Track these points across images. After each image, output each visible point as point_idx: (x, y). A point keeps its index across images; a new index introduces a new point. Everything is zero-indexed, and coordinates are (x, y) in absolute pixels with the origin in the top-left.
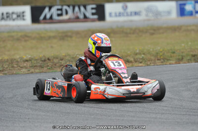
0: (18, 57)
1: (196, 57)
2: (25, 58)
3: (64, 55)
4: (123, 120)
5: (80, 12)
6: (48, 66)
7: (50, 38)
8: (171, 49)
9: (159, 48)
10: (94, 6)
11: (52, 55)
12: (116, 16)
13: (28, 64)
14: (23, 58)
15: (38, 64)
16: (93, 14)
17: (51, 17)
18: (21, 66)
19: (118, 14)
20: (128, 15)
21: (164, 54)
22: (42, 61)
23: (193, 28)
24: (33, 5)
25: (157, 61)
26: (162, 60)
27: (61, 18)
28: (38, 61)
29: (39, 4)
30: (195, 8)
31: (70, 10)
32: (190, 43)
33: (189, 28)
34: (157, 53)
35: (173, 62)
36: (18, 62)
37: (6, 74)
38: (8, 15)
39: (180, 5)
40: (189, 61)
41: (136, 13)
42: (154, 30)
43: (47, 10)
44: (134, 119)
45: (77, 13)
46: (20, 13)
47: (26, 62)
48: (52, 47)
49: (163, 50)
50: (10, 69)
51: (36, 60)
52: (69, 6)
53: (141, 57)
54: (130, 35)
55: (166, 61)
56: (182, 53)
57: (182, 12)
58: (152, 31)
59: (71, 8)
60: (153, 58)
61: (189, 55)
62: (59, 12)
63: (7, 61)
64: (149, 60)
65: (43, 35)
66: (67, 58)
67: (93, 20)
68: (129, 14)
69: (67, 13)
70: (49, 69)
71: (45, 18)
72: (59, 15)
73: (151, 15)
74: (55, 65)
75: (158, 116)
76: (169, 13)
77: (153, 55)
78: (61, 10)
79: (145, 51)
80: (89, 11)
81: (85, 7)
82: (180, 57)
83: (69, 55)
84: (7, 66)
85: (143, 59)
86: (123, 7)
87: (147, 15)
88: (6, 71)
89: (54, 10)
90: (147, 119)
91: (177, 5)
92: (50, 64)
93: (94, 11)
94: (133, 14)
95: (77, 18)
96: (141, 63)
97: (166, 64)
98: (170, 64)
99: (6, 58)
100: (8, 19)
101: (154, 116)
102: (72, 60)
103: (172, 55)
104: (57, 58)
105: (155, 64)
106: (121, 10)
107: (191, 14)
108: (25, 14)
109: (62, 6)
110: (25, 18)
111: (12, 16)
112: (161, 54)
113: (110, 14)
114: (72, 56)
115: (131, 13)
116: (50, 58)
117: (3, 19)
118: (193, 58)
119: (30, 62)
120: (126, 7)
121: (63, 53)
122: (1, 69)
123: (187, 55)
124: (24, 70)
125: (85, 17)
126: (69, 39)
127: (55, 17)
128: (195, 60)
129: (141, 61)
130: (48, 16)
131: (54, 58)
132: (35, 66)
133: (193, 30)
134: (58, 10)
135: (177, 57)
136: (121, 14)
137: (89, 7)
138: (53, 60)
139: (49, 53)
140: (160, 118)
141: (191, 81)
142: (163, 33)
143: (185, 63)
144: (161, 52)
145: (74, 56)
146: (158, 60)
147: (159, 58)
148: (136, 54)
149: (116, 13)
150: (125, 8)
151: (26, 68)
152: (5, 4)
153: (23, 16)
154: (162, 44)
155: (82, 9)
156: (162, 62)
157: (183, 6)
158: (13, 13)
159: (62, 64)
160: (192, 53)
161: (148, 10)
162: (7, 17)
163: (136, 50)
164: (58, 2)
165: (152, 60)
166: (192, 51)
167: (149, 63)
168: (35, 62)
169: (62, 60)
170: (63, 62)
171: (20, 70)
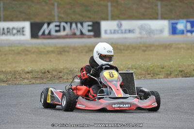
0: (20, 69)
1: (183, 72)
2: (27, 70)
3: (62, 68)
5: (77, 29)
6: (48, 78)
7: (48, 52)
8: (161, 65)
9: (150, 64)
10: (90, 23)
11: (52, 67)
12: (111, 33)
13: (30, 76)
14: (24, 70)
15: (39, 76)
16: (89, 31)
17: (49, 33)
18: (23, 77)
19: (113, 32)
20: (122, 33)
21: (154, 68)
22: (42, 73)
23: (184, 46)
24: (33, 21)
25: (147, 76)
26: (152, 75)
27: (58, 34)
28: (39, 73)
29: (38, 20)
30: (186, 27)
31: (67, 27)
32: (178, 60)
33: (180, 46)
34: (148, 68)
35: (162, 77)
36: (20, 73)
37: (9, 84)
38: (8, 30)
39: (173, 24)
41: (130, 31)
42: (147, 47)
43: (45, 26)
45: (74, 29)
46: (20, 29)
47: (28, 74)
48: (50, 61)
50: (13, 80)
51: (37, 72)
52: (66, 23)
54: (123, 52)
55: (155, 75)
56: (171, 68)
57: (174, 31)
58: (145, 48)
59: (69, 24)
60: (143, 72)
61: (177, 71)
62: (57, 28)
63: (10, 72)
64: (140, 75)
65: (42, 50)
66: (65, 71)
67: (89, 37)
68: (123, 31)
69: (64, 29)
70: (49, 80)
71: (44, 33)
72: (57, 31)
73: (144, 33)
74: (54, 77)
76: (161, 31)
77: (144, 70)
78: (59, 26)
79: (137, 66)
80: (86, 28)
81: (82, 24)
82: (169, 72)
83: (67, 68)
84: (10, 77)
86: (118, 25)
87: (140, 33)
88: (9, 81)
89: (52, 26)
91: (169, 23)
92: (49, 76)
93: (90, 28)
94: (127, 31)
95: (75, 34)
98: (159, 78)
99: (9, 70)
100: (9, 34)
102: (70, 73)
103: (161, 70)
104: (56, 71)
105: (145, 77)
106: (116, 28)
107: (182, 32)
108: (24, 30)
109: (60, 22)
110: (25, 33)
111: (12, 32)
112: (151, 69)
113: (106, 32)
114: (70, 69)
115: (126, 30)
116: (49, 71)
117: (4, 33)
118: (181, 73)
119: (31, 74)
120: (121, 25)
121: (61, 67)
122: (5, 80)
123: (175, 71)
124: (26, 81)
125: (82, 33)
126: (67, 54)
127: (53, 33)
128: (182, 75)
130: (47, 32)
131: (53, 70)
132: (36, 78)
133: (183, 48)
134: (56, 26)
135: (166, 72)
136: (116, 32)
137: (86, 24)
138: (52, 72)
139: (47, 66)
140: (147, 123)
141: (176, 93)
142: (155, 50)
143: (173, 78)
144: (152, 67)
145: (72, 69)
146: (148, 74)
147: (149, 73)
148: (129, 69)
149: (111, 31)
150: (120, 26)
151: (28, 79)
152: (6, 19)
153: (23, 31)
154: (153, 60)
155: (79, 25)
156: (152, 77)
157: (174, 25)
158: (13, 28)
160: (180, 69)
161: (142, 28)
162: (8, 32)
163: (129, 65)
164: (56, 18)
165: (142, 74)
166: (180, 67)
167: (140, 77)
168: (36, 74)
169: (60, 72)
170: (61, 75)
171: (22, 81)
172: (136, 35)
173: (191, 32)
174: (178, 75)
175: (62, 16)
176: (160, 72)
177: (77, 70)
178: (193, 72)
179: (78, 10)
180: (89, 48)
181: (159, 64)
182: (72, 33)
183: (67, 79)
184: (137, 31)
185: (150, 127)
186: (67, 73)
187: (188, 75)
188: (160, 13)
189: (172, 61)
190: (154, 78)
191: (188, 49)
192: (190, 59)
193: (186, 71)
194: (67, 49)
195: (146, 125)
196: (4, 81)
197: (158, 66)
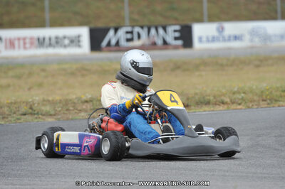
0: (74, 97)
2: (84, 98)
4: (213, 175)
5: (158, 36)
8: (281, 87)
9: (265, 85)
10: (177, 28)
12: (208, 41)
13: (88, 106)
14: (81, 98)
16: (176, 39)
17: (117, 43)
18: (79, 108)
19: (210, 39)
20: (224, 40)
21: (271, 93)
24: (93, 26)
25: (261, 103)
26: (268, 101)
27: (131, 44)
29: (100, 24)
31: (144, 33)
34: (262, 92)
35: (284, 104)
36: (74, 103)
37: (59, 119)
38: (58, 40)
41: (236, 38)
42: (261, 61)
43: (111, 33)
44: (227, 174)
45: (154, 37)
46: (75, 37)
47: (86, 104)
49: (271, 88)
50: (64, 113)
51: (99, 100)
52: (142, 27)
53: (240, 97)
54: (226, 68)
55: (273, 102)
58: (258, 63)
59: (146, 30)
60: (256, 98)
62: (129, 36)
63: (60, 102)
64: (251, 102)
65: (107, 68)
67: (176, 47)
68: (227, 38)
69: (139, 36)
71: (109, 44)
72: (128, 40)
73: (257, 40)
75: (259, 171)
76: (283, 37)
77: (256, 94)
78: (131, 33)
79: (246, 89)
80: (171, 34)
81: (165, 29)
84: (60, 109)
85: (242, 99)
86: (218, 29)
87: (251, 41)
88: (59, 115)
89: (121, 33)
90: (244, 174)
93: (177, 34)
94: (232, 38)
95: (154, 44)
96: (240, 104)
97: (273, 107)
98: (279, 106)
99: (58, 98)
100: (58, 45)
101: (253, 170)
103: (283, 94)
105: (258, 106)
106: (215, 33)
108: (81, 39)
109: (133, 27)
110: (81, 44)
111: (63, 42)
112: (267, 93)
113: (200, 39)
115: (230, 37)
117: (50, 45)
119: (91, 103)
120: (223, 28)
122: (52, 112)
124: (83, 114)
125: (165, 42)
127: (123, 43)
129: (239, 102)
130: (113, 42)
134: (127, 33)
137: (171, 29)
140: (261, 173)
144: (268, 90)
146: (263, 100)
147: (264, 98)
148: (234, 93)
149: (207, 38)
150: (221, 30)
151: (86, 111)
152: (55, 23)
153: (79, 41)
154: (269, 80)
155: (161, 31)
156: (268, 104)
158: (65, 37)
161: (253, 33)
162: (57, 43)
163: (234, 87)
164: (127, 22)
165: (254, 101)
167: (251, 105)
168: (98, 103)
171: (78, 113)
172: (245, 43)
175: (136, 17)
176: (281, 96)
179: (158, 8)
180: (175, 64)
181: (278, 85)
182: (150, 43)
185: (265, 177)
188: (279, 9)
190: (271, 106)
195: (260, 175)
196: (51, 115)
197: (277, 88)
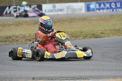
1: (94, 35)
3: (18, 34)
6: (9, 41)
7: (10, 25)
9: (73, 30)
10: (36, 6)
11: (12, 34)
12: (49, 12)
15: (4, 40)
17: (10, 13)
19: (50, 11)
20: (56, 11)
21: (76, 33)
22: (6, 38)
23: (94, 18)
25: (72, 38)
26: (75, 37)
28: (4, 38)
30: (96, 6)
32: (91, 27)
33: (92, 19)
34: (72, 33)
35: (82, 38)
39: (87, 5)
40: (90, 37)
41: (61, 10)
42: (71, 20)
48: (11, 30)
51: (2, 37)
52: (20, 6)
54: (57, 23)
55: (77, 37)
56: (87, 33)
57: (88, 9)
58: (70, 21)
61: (90, 34)
62: (15, 10)
65: (5, 23)
66: (20, 36)
68: (57, 10)
69: (19, 10)
70: (10, 42)
73: (70, 11)
74: (14, 40)
76: (81, 9)
77: (70, 34)
78: (16, 8)
82: (85, 35)
86: (53, 6)
87: (67, 11)
91: (85, 4)
92: (10, 40)
97: (77, 39)
98: (79, 39)
102: (23, 37)
103: (81, 34)
104: (15, 36)
106: (52, 8)
109: (17, 6)
112: (74, 34)
114: (23, 35)
115: (58, 10)
116: (10, 36)
118: (93, 35)
120: (55, 6)
123: (89, 34)
126: (21, 25)
128: (94, 37)
130: (8, 12)
131: (13, 36)
132: (2, 41)
133: (94, 20)
135: (84, 35)
139: (9, 34)
142: (76, 22)
143: (88, 39)
144: (75, 32)
145: (25, 35)
146: (73, 37)
149: (49, 10)
150: (54, 7)
154: (76, 28)
156: (75, 38)
157: (88, 6)
159: (18, 40)
160: (92, 33)
161: (68, 8)
164: (14, 4)
166: (92, 32)
168: (2, 38)
169: (17, 37)
170: (18, 39)
172: (64, 12)
173: (99, 9)
174: (91, 37)
175: (18, 2)
176: (80, 35)
177: (28, 35)
178: (101, 34)
180: (35, 22)
181: (79, 30)
183: (22, 41)
184: (65, 10)
185: (74, 70)
186: (22, 38)
187: (98, 37)
189: (87, 28)
191: (97, 20)
192: (99, 27)
193: (96, 34)
194: (21, 22)
197: (79, 31)
